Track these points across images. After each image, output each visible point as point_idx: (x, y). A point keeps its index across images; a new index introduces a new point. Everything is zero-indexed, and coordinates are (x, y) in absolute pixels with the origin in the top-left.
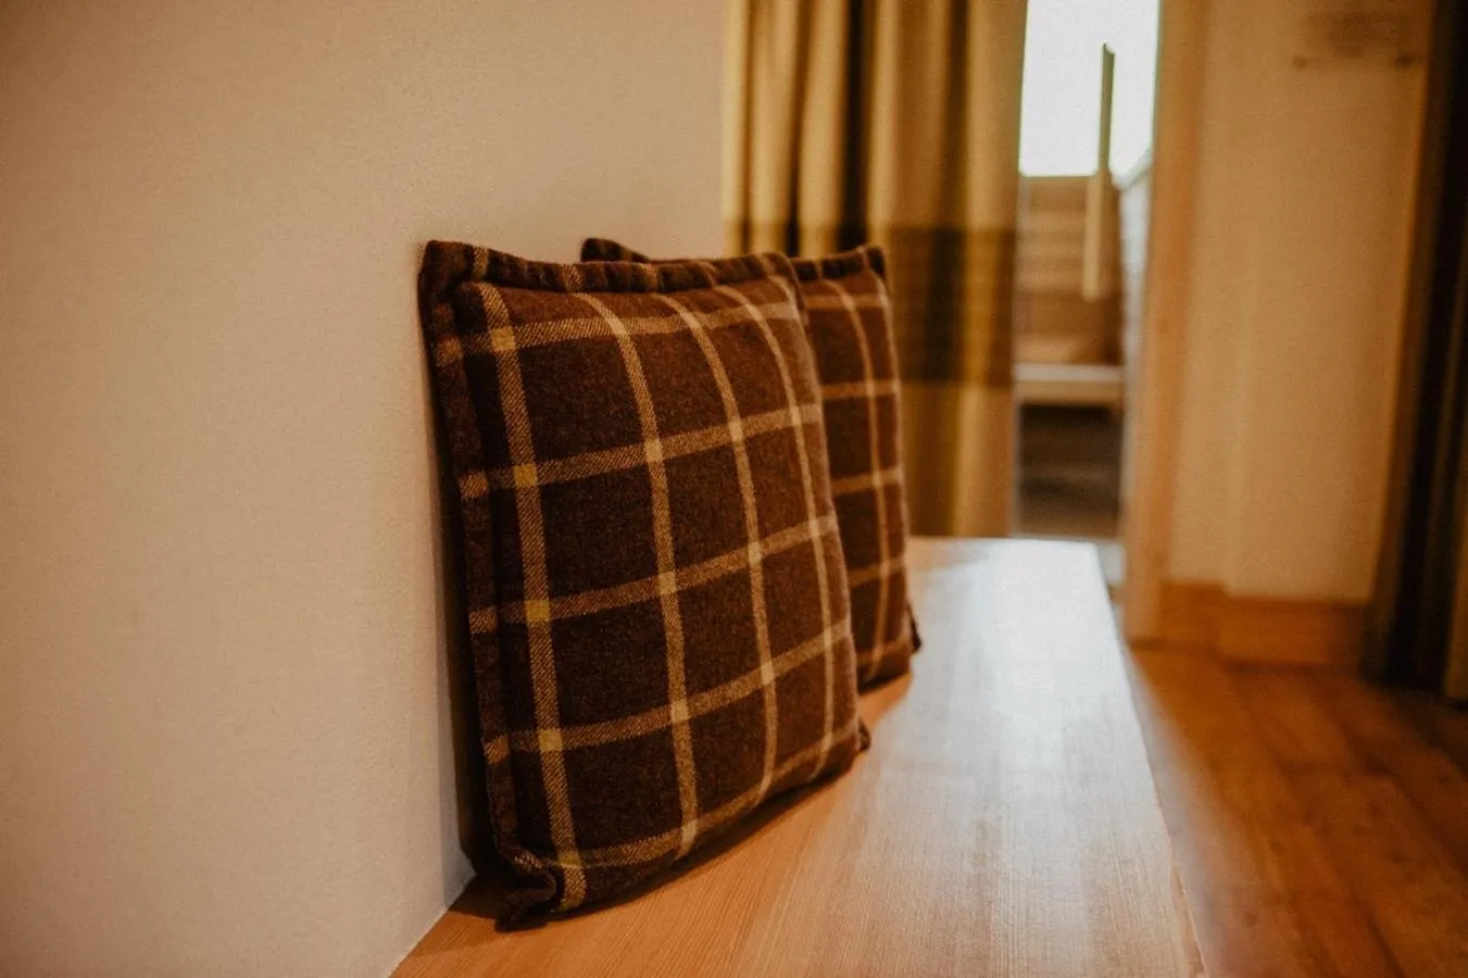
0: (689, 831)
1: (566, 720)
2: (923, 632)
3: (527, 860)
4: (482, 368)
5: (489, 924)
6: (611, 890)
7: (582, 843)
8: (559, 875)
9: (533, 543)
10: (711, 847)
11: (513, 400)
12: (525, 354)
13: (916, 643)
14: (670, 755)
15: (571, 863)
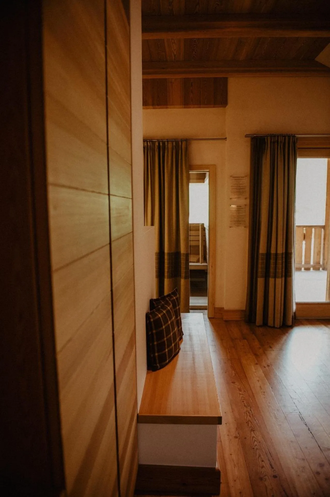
0: (168, 361)
1: (158, 352)
2: (184, 333)
3: (155, 365)
4: (150, 322)
5: (151, 371)
6: (162, 367)
7: (159, 363)
8: (157, 366)
9: (155, 337)
10: (169, 362)
11: (153, 325)
12: (154, 321)
13: (183, 334)
14: (166, 355)
15: (158, 365)
